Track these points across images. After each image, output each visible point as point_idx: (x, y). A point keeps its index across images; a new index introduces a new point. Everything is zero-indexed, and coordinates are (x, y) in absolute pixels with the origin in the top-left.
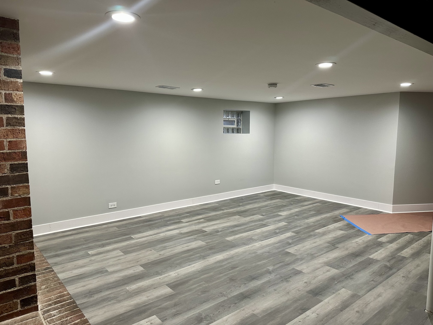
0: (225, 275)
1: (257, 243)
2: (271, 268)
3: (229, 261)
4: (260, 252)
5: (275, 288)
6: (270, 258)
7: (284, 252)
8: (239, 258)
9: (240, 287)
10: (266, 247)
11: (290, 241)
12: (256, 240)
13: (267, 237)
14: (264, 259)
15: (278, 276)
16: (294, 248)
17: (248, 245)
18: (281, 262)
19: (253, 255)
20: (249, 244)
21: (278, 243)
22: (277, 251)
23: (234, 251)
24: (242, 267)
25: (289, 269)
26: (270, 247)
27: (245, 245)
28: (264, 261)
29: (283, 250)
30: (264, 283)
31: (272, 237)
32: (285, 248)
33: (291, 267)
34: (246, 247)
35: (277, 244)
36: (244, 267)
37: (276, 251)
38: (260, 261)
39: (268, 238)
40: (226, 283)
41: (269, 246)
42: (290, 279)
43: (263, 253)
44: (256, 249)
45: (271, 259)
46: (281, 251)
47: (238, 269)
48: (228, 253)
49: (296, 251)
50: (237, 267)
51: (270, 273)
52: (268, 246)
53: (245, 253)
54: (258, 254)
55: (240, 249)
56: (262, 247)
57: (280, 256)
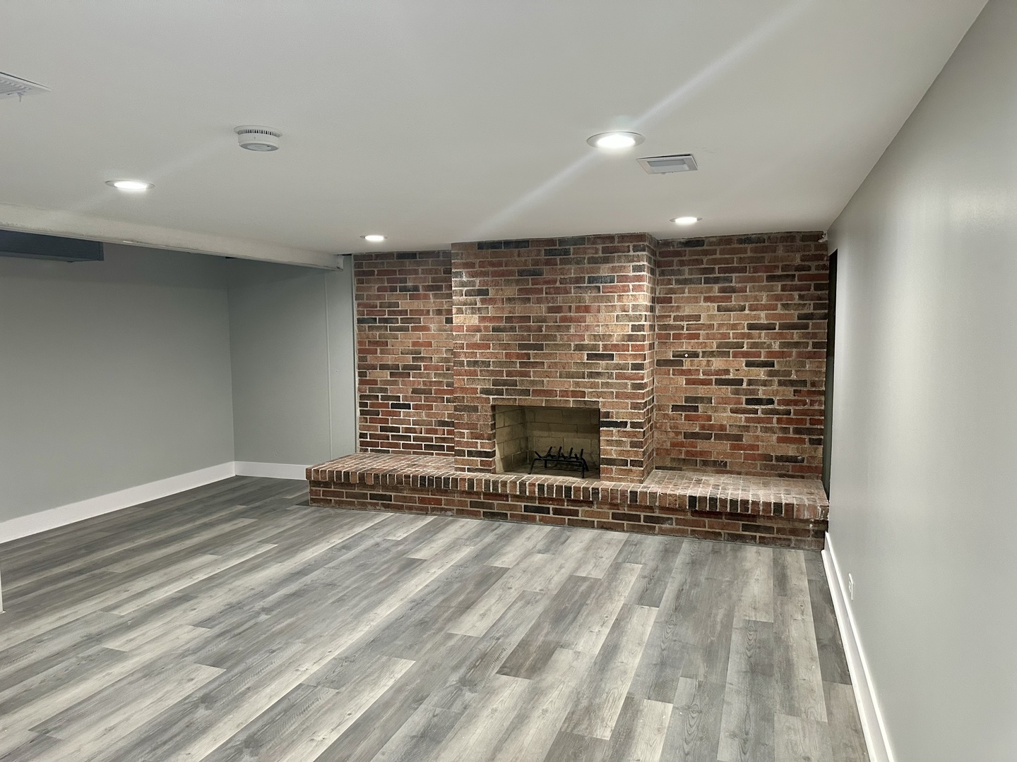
0: (348, 587)
1: (312, 672)
2: (263, 617)
3: (357, 610)
4: (297, 647)
5: (253, 592)
6: (267, 637)
7: (229, 664)
8: (340, 620)
9: (312, 581)
10: (281, 666)
11: (202, 713)
12: (318, 684)
13: (286, 711)
14: (281, 632)
15: (245, 608)
16: (195, 684)
17: (334, 659)
18: (240, 634)
19: (309, 635)
20: (333, 662)
21: (243, 694)
22: (249, 661)
23: (363, 633)
24: (324, 606)
25: (222, 625)
26: (268, 669)
27: (346, 658)
28: (279, 626)
29: (229, 669)
30: (273, 594)
31: (266, 718)
32: (224, 678)
33: (217, 630)
34: (337, 653)
35: (249, 688)
36: (318, 606)
37: (251, 660)
38: (289, 625)
39: (279, 708)
40: (339, 579)
41: (274, 674)
42: (223, 608)
43: (287, 644)
44: (310, 651)
45: (264, 636)
46: (236, 664)
47: (331, 601)
48: (373, 624)
49: (193, 677)
50: (333, 603)
51: (264, 610)
52: (280, 672)
53: (333, 635)
54: (300, 640)
55: (350, 642)
56: (292, 664)
57: (241, 649)
